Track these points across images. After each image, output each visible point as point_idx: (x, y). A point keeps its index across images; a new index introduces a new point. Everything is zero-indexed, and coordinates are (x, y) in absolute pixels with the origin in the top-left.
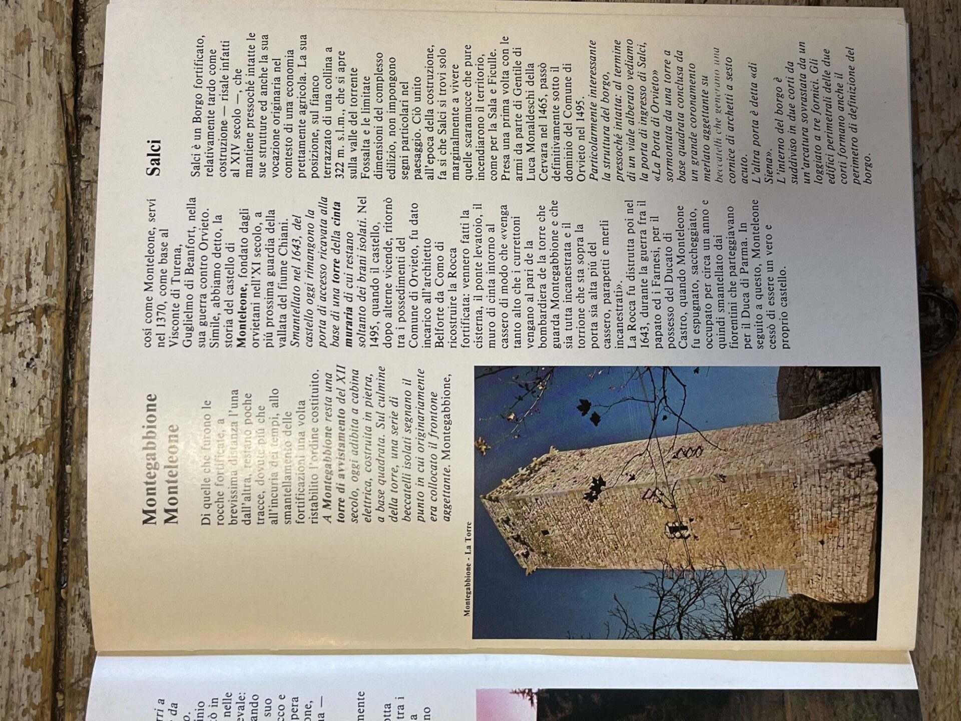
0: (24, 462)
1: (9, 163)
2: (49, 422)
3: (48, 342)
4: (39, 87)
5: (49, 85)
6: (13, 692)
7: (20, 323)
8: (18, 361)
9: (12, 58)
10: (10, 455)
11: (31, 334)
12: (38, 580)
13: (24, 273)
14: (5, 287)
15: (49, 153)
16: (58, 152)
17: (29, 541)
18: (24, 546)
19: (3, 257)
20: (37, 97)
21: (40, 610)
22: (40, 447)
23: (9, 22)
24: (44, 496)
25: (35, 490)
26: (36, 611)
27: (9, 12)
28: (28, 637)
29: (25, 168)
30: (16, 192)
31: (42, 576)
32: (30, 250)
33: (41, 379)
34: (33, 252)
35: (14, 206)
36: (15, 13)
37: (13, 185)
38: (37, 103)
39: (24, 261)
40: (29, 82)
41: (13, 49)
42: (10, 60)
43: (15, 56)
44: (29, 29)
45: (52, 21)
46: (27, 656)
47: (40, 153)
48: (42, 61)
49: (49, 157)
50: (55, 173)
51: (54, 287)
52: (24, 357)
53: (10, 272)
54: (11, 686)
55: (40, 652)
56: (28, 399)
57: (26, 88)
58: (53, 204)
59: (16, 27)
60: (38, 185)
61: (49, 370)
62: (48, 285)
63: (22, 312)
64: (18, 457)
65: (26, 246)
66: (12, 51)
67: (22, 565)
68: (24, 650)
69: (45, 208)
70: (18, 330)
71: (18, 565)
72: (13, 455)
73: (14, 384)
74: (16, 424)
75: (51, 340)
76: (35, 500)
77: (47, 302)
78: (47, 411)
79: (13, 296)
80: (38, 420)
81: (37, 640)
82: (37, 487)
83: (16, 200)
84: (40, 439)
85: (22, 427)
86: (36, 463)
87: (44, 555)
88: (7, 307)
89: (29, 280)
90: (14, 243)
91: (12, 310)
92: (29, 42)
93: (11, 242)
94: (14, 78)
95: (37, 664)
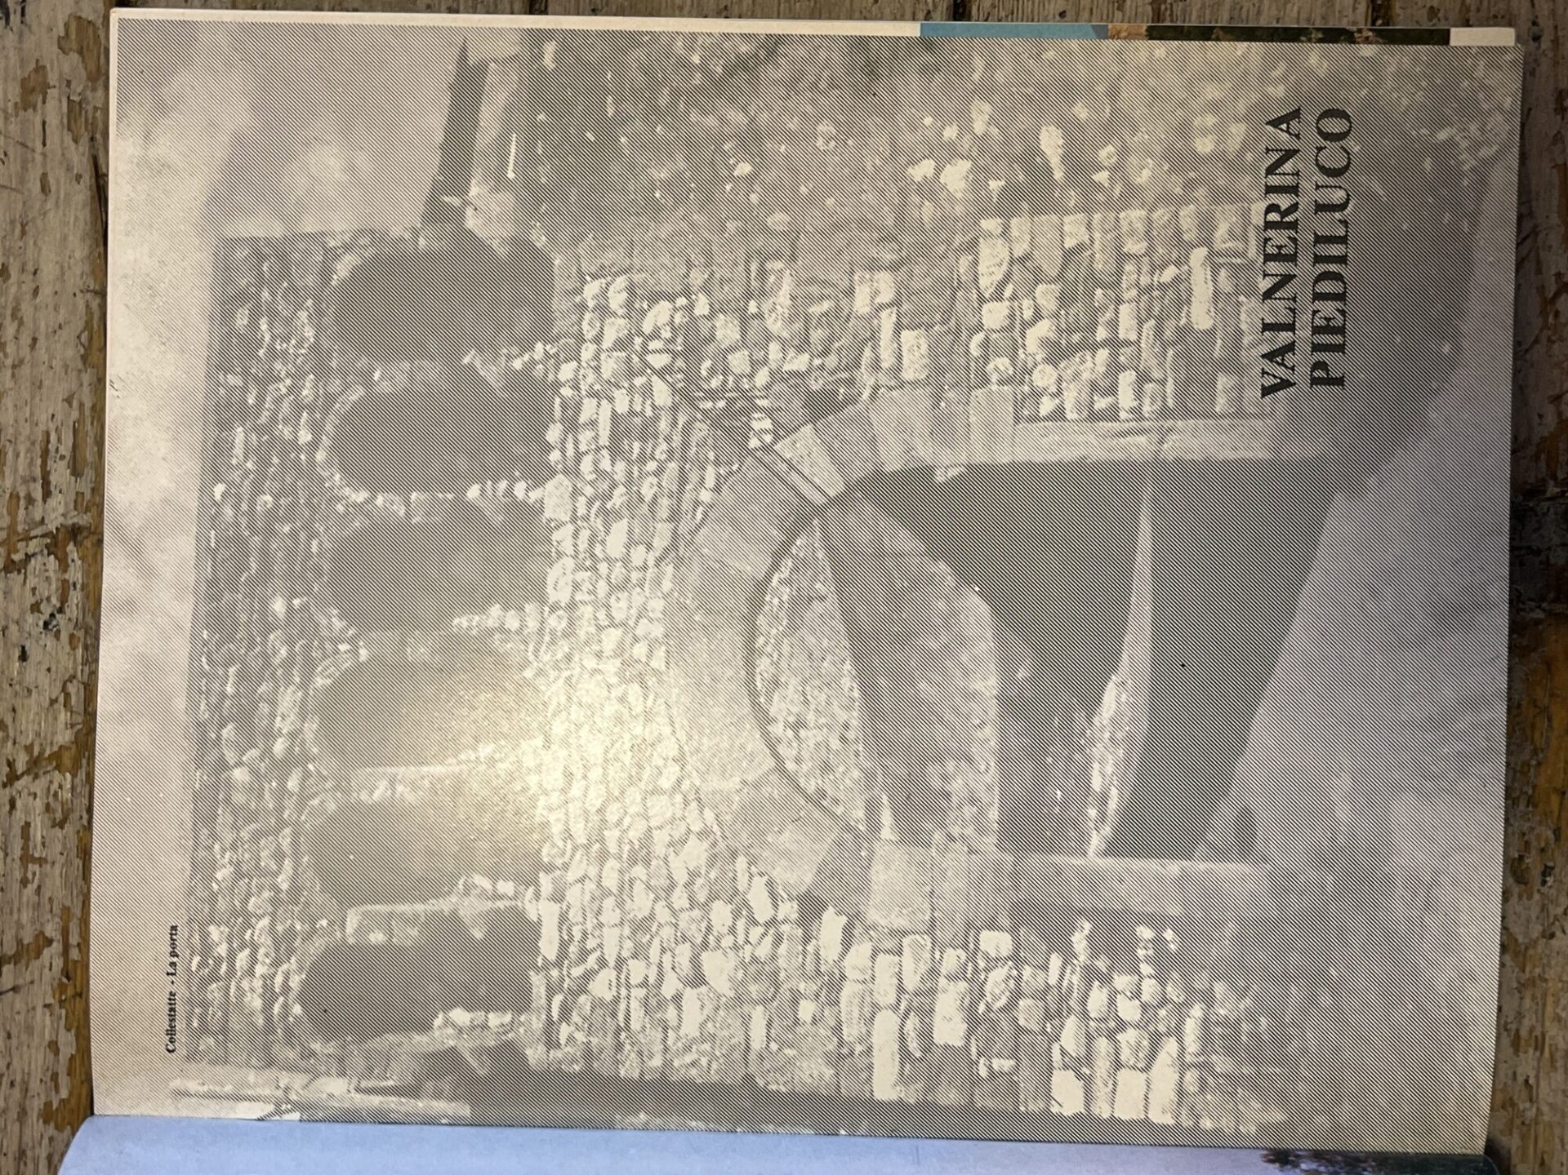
0: (39, 787)
1: (13, 290)
2: (80, 719)
3: (78, 586)
4: (61, 163)
5: (75, 159)
6: (25, 1164)
7: (34, 555)
8: (30, 618)
9: (17, 116)
10: (19, 773)
11: (51, 574)
12: (65, 980)
13: (38, 472)
14: (8, 496)
15: (78, 272)
16: (93, 272)
17: (49, 917)
18: (42, 925)
19: (4, 446)
20: (58, 182)
21: (69, 1030)
22: (67, 761)
23: (11, 54)
24: (73, 842)
25: (58, 832)
26: (62, 1031)
27: (11, 38)
28: (50, 1073)
29: (38, 300)
30: (26, 340)
31: (71, 974)
32: (48, 434)
33: (68, 648)
34: (53, 437)
35: (21, 362)
36: (21, 41)
37: (19, 326)
38: (58, 191)
39: (39, 454)
40: (44, 155)
41: (18, 100)
42: (13, 119)
43: (21, 113)
44: (44, 67)
45: (81, 52)
46: (48, 1104)
47: (63, 274)
48: (65, 121)
49: (78, 278)
50: (87, 306)
51: (88, 496)
52: (39, 611)
53: (16, 470)
54: (22, 1153)
55: (69, 1100)
56: (47, 681)
57: (39, 165)
58: (84, 358)
59: (23, 63)
60: (60, 327)
61: (80, 634)
62: (77, 493)
63: (36, 537)
64: (30, 778)
65: (42, 427)
66: (16, 104)
67: (38, 955)
68: (43, 1097)
69: (72, 365)
70: (30, 567)
71: (33, 955)
72: (23, 774)
73: (23, 657)
74: (27, 722)
75: (83, 585)
76: (59, 848)
77: (75, 520)
78: (78, 702)
79: (22, 512)
80: (63, 716)
81: (64, 1080)
82: (62, 828)
83: (25, 351)
84: (68, 748)
85: (36, 727)
86: (60, 787)
87: (74, 939)
88: (12, 528)
89: (46, 484)
90: (22, 422)
91: (19, 534)
92: (45, 87)
93: (16, 421)
94: (19, 147)
95: (63, 1118)
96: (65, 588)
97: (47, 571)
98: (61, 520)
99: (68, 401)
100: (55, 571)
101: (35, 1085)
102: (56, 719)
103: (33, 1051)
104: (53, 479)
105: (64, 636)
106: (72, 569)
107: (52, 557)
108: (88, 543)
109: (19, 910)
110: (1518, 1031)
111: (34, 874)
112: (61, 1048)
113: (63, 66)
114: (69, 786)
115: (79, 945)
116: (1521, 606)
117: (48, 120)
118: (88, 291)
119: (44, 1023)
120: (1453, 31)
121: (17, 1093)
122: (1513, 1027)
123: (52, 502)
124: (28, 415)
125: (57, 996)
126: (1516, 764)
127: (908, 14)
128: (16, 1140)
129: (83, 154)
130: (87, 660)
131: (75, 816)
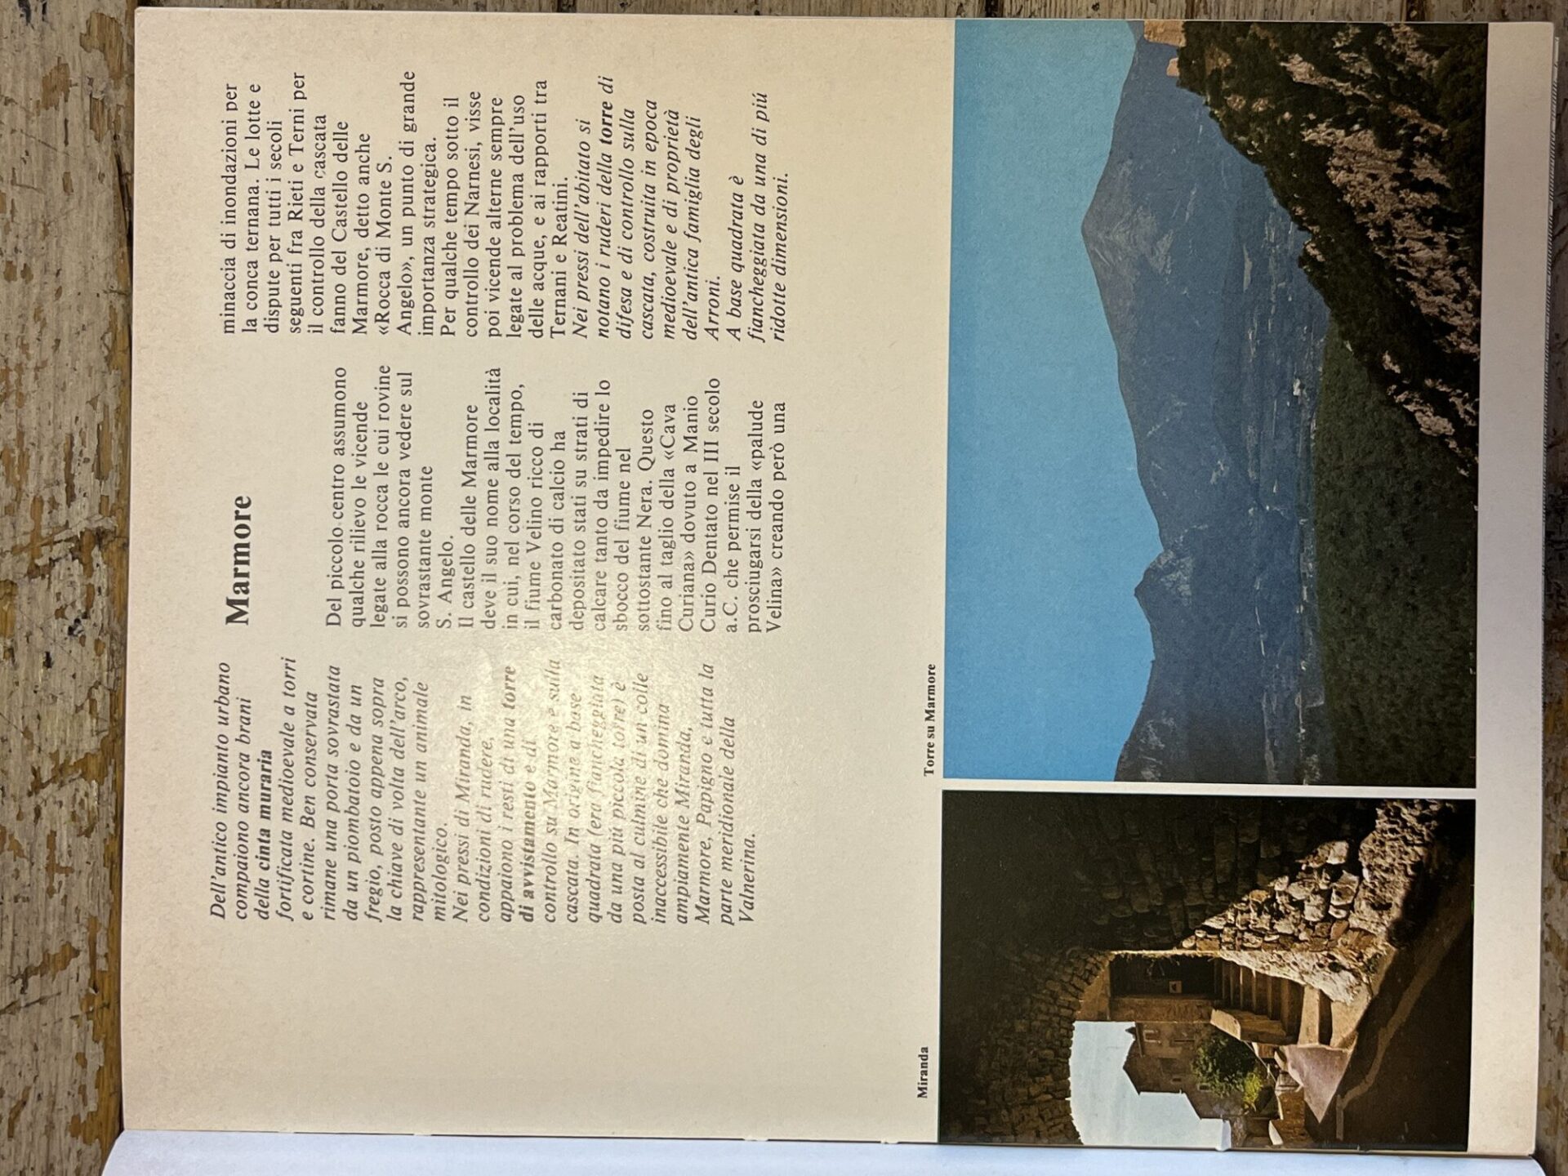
96: (90, 593)
97: (71, 575)
98: (85, 524)
99: (92, 403)
100: (79, 576)
101: (62, 1099)
102: (81, 726)
103: (61, 1064)
104: (77, 482)
105: (90, 642)
106: (97, 573)
107: (77, 561)
108: (113, 547)
109: (45, 920)
110: (1561, 1028)
111: (60, 883)
112: (90, 1060)
113: (85, 64)
114: (95, 794)
115: (106, 956)
116: (1562, 601)
117: (69, 118)
118: (111, 291)
119: (71, 1034)
120: (1491, 25)
121: (44, 1108)
122: (1557, 1025)
123: (77, 506)
124: (51, 417)
125: (84, 1007)
126: (1558, 760)
127: (940, 9)
128: (43, 1153)
129: (106, 153)
130: (113, 666)
131: (101, 824)
